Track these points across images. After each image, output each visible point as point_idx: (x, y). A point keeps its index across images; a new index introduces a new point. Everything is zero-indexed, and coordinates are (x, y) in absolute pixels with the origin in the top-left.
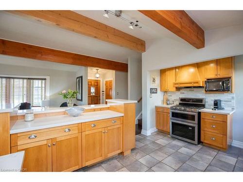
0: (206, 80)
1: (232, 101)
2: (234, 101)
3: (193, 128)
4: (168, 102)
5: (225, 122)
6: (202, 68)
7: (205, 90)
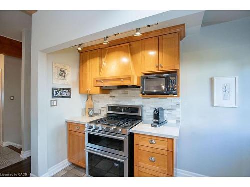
0: (143, 75)
1: (177, 109)
2: (179, 110)
3: (122, 164)
4: (91, 112)
5: (171, 152)
6: (137, 55)
7: (142, 93)
